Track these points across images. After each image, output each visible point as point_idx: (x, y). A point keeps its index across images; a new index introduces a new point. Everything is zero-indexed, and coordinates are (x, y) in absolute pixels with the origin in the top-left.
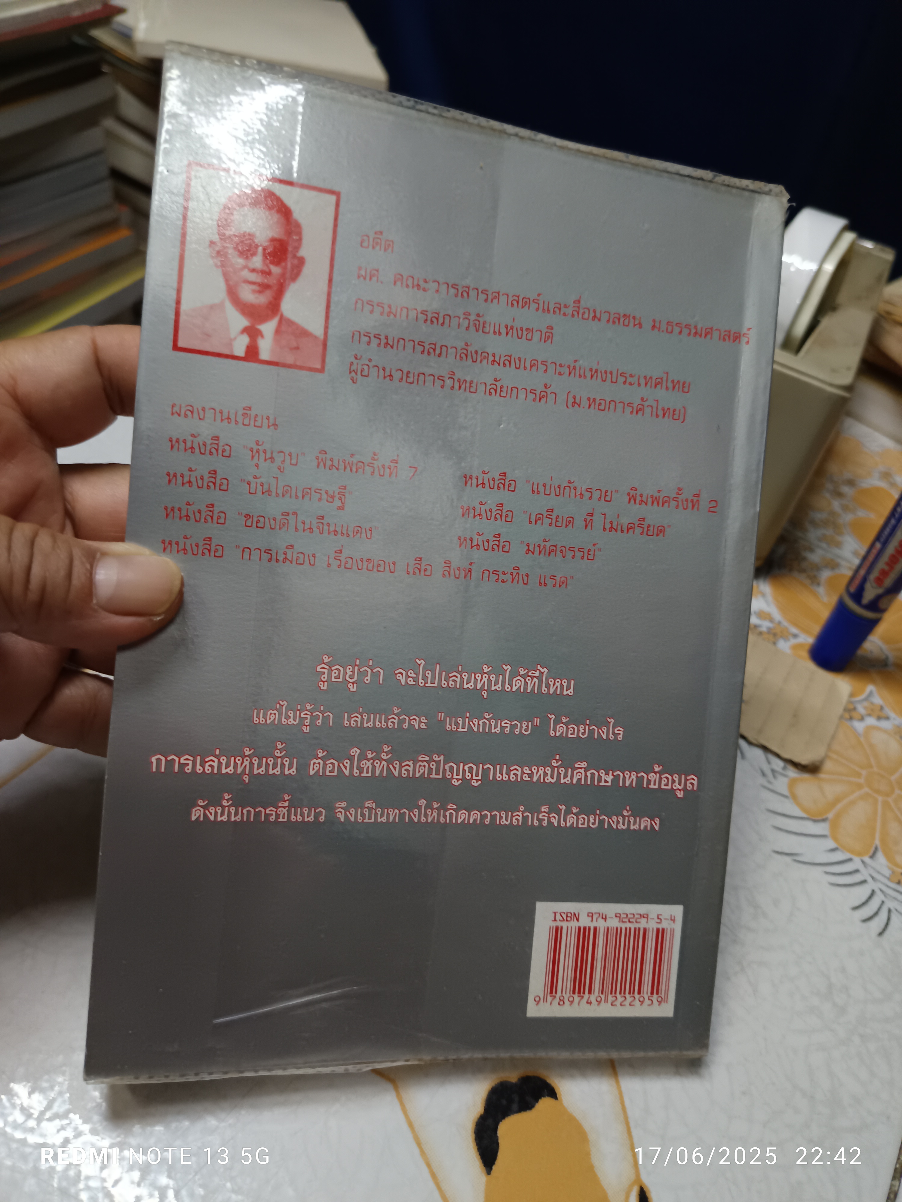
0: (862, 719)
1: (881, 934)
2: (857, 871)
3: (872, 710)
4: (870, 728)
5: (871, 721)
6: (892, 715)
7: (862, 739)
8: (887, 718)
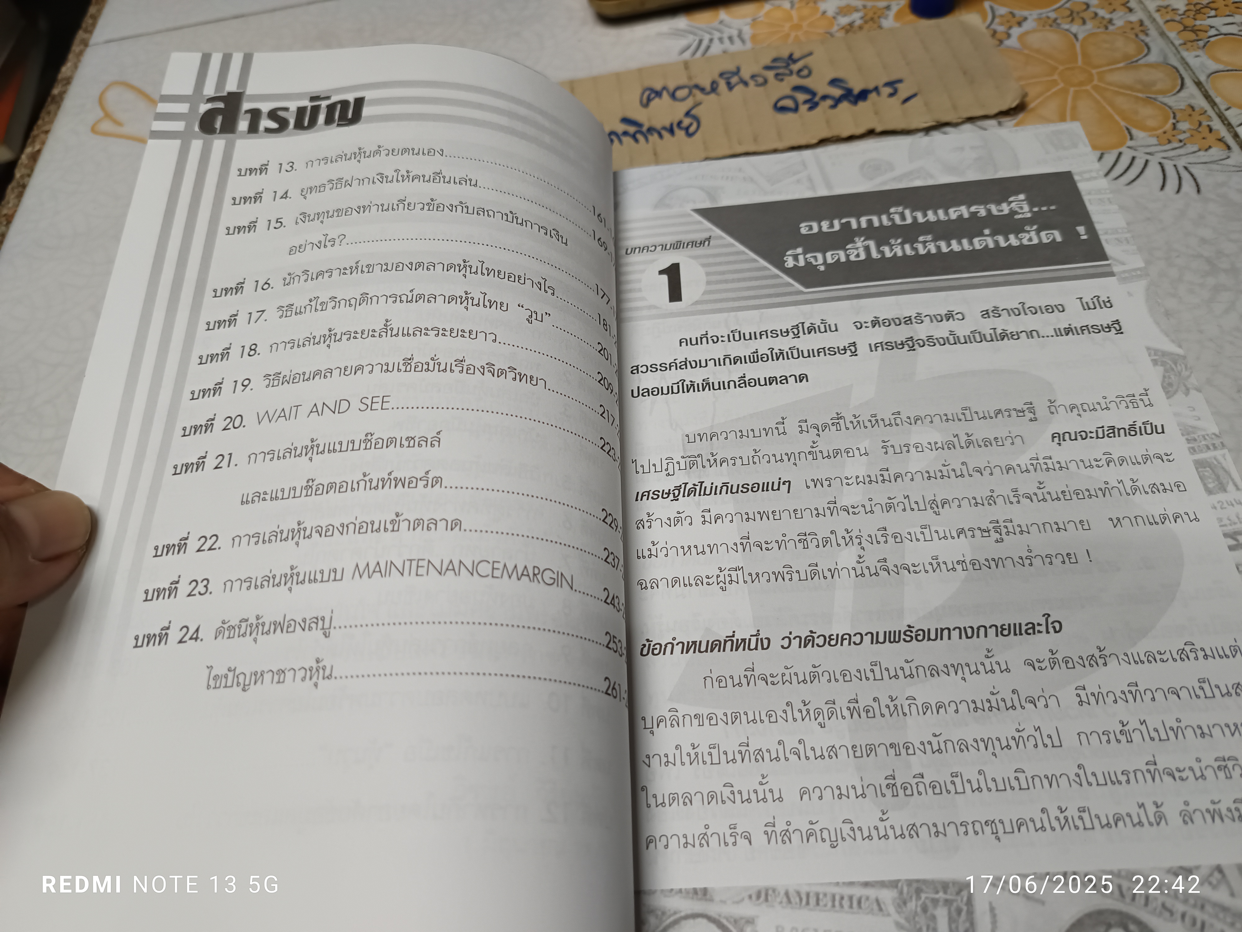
0: (1009, 36)
1: (1199, 191)
2: (1133, 158)
3: (1008, 21)
4: (1021, 38)
5: (1016, 31)
6: (1025, 13)
7: (1026, 52)
8: (1025, 19)
